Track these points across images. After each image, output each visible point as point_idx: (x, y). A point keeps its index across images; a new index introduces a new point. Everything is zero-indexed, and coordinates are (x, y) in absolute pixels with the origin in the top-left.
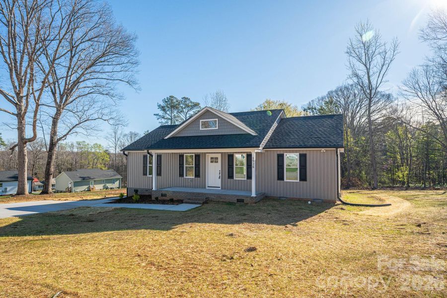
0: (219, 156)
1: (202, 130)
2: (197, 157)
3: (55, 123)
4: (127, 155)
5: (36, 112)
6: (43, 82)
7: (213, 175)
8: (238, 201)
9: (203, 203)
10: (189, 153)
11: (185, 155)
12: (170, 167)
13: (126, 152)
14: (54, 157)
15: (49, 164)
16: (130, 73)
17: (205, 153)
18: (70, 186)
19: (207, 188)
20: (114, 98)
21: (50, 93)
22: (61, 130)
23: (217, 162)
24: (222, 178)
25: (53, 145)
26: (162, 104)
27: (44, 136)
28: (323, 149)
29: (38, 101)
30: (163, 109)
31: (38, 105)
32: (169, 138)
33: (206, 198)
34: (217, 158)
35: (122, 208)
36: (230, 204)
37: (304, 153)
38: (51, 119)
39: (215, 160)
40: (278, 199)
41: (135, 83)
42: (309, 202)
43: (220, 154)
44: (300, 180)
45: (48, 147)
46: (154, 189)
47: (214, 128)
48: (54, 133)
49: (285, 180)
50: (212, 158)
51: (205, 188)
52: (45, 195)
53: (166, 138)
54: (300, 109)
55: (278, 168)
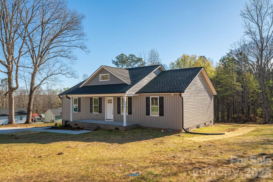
0: (112, 98)
1: (101, 81)
2: (100, 99)
3: (33, 79)
4: (62, 98)
5: (17, 71)
6: (19, 52)
7: (109, 112)
8: (116, 129)
11: (93, 98)
12: (85, 106)
13: (61, 96)
14: (33, 100)
15: (29, 104)
16: (82, 41)
17: (104, 97)
18: (53, 119)
19: (106, 120)
20: (71, 59)
21: (30, 58)
22: (37, 82)
23: (111, 103)
24: (114, 113)
25: (32, 92)
26: (116, 60)
28: (173, 93)
29: (17, 64)
30: (116, 64)
31: (18, 67)
32: (81, 87)
33: (97, 127)
34: (111, 100)
36: (111, 131)
37: (162, 96)
38: (30, 76)
39: (110, 102)
41: (85, 47)
42: (162, 131)
43: (113, 97)
44: (159, 116)
45: (29, 93)
48: (32, 84)
49: (151, 115)
50: (108, 100)
51: (104, 120)
55: (146, 107)
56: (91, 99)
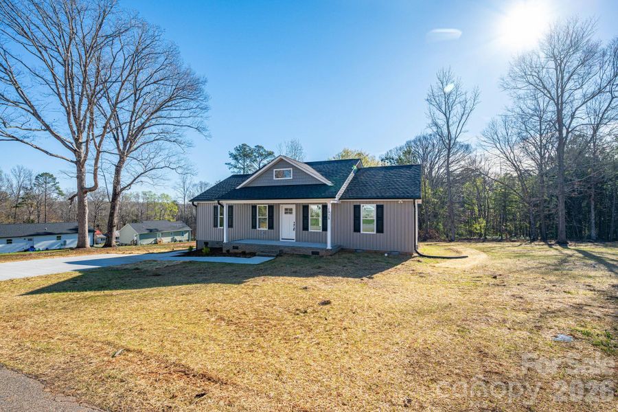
0: (294, 207)
1: (276, 180)
2: (271, 207)
3: (118, 172)
4: (195, 206)
5: (97, 160)
6: (104, 127)
7: (288, 227)
8: (313, 253)
9: (277, 256)
10: (262, 203)
11: (258, 206)
12: (243, 219)
13: (195, 203)
14: (117, 208)
15: (112, 215)
16: (200, 119)
17: (279, 204)
18: (135, 238)
19: (281, 240)
20: (183, 146)
21: (113, 140)
22: (125, 178)
23: (291, 213)
24: (296, 229)
25: (116, 195)
26: (234, 152)
27: (105, 184)
28: (401, 200)
29: (99, 147)
30: (235, 158)
31: (99, 152)
32: (240, 188)
33: (280, 251)
34: (291, 210)
35: (190, 262)
36: (305, 256)
37: (382, 204)
38: (114, 168)
39: (288, 211)
40: (354, 251)
41: (204, 129)
42: (386, 255)
43: (295, 205)
44: (377, 232)
45: (111, 197)
46: (225, 241)
47: (289, 178)
48: (117, 182)
49: (362, 232)
50: (286, 209)
51: (279, 240)
52: (108, 248)
53: (238, 188)
54: (378, 159)
55: (354, 220)
56: (254, 207)
